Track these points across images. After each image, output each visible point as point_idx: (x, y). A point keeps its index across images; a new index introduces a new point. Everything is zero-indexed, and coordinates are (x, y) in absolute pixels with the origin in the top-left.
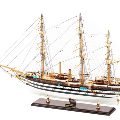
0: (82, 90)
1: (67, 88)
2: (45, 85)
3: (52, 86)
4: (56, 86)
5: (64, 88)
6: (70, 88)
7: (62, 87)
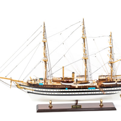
0: (91, 90)
1: (75, 90)
2: (52, 90)
3: (60, 90)
4: (64, 90)
5: (73, 90)
6: (78, 90)
7: (70, 90)
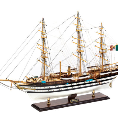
0: (88, 82)
1: (75, 84)
2: (54, 87)
3: (61, 86)
4: (65, 85)
5: (73, 84)
6: (78, 84)
7: (70, 85)
